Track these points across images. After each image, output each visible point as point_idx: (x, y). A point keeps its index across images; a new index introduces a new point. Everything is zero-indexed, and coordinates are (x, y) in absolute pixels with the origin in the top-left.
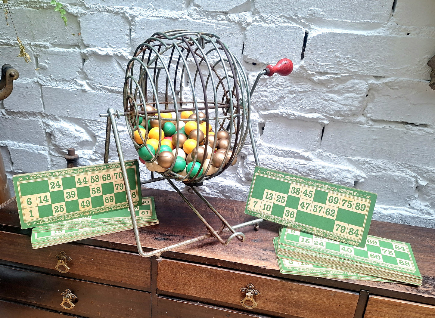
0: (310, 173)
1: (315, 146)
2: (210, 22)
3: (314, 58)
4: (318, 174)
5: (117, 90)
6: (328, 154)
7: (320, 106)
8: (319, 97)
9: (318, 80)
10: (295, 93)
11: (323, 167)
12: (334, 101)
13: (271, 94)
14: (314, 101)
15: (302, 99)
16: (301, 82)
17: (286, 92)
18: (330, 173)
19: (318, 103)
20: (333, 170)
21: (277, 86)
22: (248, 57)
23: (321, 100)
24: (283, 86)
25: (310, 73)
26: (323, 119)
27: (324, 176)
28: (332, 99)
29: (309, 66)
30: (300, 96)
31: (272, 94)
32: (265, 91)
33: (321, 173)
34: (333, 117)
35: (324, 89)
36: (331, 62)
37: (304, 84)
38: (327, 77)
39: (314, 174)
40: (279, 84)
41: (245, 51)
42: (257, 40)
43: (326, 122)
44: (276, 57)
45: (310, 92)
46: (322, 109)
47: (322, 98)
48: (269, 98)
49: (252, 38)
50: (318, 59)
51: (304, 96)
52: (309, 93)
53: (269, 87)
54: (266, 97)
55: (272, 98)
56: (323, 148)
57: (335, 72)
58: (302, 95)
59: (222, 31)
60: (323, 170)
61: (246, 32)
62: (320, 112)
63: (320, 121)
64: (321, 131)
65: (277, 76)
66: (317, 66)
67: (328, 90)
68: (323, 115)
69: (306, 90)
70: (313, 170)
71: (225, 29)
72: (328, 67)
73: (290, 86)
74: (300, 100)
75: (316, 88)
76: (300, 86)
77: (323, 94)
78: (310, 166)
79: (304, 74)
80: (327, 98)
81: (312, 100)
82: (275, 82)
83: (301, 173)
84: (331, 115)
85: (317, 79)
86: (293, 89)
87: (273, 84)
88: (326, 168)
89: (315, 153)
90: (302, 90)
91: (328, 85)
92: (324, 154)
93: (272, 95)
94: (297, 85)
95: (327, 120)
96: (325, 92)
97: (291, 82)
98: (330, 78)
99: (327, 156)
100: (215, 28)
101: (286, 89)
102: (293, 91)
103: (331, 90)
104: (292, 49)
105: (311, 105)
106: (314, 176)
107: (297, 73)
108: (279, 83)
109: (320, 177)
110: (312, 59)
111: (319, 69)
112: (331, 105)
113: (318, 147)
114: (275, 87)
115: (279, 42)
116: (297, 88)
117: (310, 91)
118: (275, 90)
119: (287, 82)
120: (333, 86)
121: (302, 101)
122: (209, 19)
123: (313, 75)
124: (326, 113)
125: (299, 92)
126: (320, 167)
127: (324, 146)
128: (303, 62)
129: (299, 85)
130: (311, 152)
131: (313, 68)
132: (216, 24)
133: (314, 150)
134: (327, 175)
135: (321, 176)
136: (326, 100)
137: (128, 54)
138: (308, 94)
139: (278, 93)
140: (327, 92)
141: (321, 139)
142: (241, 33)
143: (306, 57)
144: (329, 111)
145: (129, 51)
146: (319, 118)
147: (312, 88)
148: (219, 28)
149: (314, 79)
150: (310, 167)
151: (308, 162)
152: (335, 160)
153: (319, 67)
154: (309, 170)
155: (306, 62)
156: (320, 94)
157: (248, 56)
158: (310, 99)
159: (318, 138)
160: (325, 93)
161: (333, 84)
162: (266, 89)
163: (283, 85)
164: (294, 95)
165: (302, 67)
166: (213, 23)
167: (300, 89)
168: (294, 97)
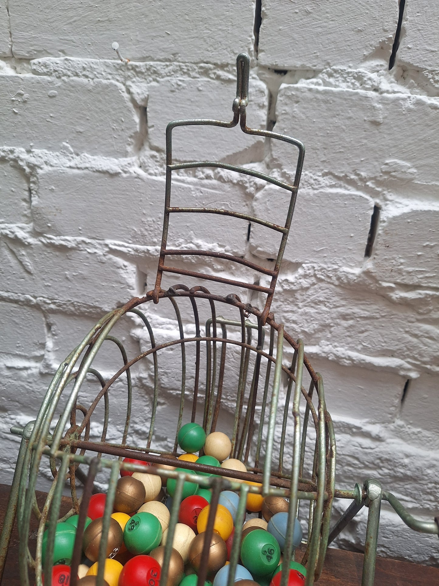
0: (381, 464)
1: (390, 414)
2: (183, 181)
3: (394, 258)
4: (396, 467)
5: (11, 298)
6: (416, 430)
7: (403, 345)
8: (401, 330)
9: (401, 298)
10: (352, 319)
11: (407, 456)
12: (431, 338)
13: (304, 317)
14: (391, 336)
15: (366, 331)
16: (364, 300)
17: (334, 315)
18: (421, 467)
19: (399, 340)
20: (425, 463)
21: (316, 303)
22: (259, 249)
23: (406, 336)
24: (328, 304)
25: (385, 284)
26: (409, 370)
27: (409, 473)
28: (426, 335)
29: (384, 272)
30: (363, 325)
31: (307, 318)
32: (292, 312)
33: (403, 466)
34: (428, 366)
35: (412, 315)
36: (427, 266)
37: (372, 304)
38: (420, 294)
39: (390, 467)
40: (320, 302)
41: (252, 238)
42: (277, 219)
43: (414, 375)
44: (314, 251)
45: (384, 319)
46: (406, 351)
47: (407, 332)
48: (300, 325)
49: (266, 213)
50: (402, 261)
51: (370, 325)
52: (380, 320)
53: (301, 305)
54: (294, 322)
55: (306, 325)
56: (407, 418)
57: (435, 285)
58: (367, 324)
59: (207, 198)
60: (406, 461)
61: (254, 203)
62: (403, 357)
63: (402, 373)
64: (403, 387)
65: (316, 286)
66: (400, 272)
67: (419, 317)
68: (408, 362)
69: (374, 314)
70: (388, 460)
71: (213, 195)
72: (421, 276)
73: (343, 306)
74: (362, 332)
75: (394, 312)
76: (362, 307)
77: (410, 324)
78: (381, 452)
79: (372, 286)
80: (417, 332)
81: (387, 334)
82: (312, 298)
83: (363, 463)
84: (425, 363)
85: (397, 296)
86: (349, 311)
87: (309, 300)
88: (412, 458)
89: (392, 426)
90: (367, 314)
91: (421, 309)
92: (407, 430)
93: (306, 320)
94: (356, 305)
95: (415, 371)
96: (413, 320)
97: (345, 299)
98: (426, 297)
99: (414, 433)
100: (193, 193)
101: (335, 310)
102: (348, 315)
103: (425, 317)
104: (346, 237)
105: (385, 342)
106: (390, 469)
107: (358, 284)
108: (321, 299)
109: (402, 473)
110: (390, 259)
111: (403, 279)
112: (425, 345)
113: (395, 416)
114: (313, 305)
115: (320, 224)
116: (356, 310)
117: (383, 317)
118: (312, 311)
119: (336, 299)
120: (430, 311)
121: (366, 334)
122: (181, 174)
123: (391, 289)
124: (416, 359)
125: (361, 317)
126: (401, 455)
127: (407, 416)
128: (369, 265)
129: (362, 304)
130: (383, 425)
131: (390, 277)
132: (194, 184)
133: (389, 422)
134: (415, 472)
135: (402, 471)
136: (416, 336)
137: (27, 235)
138: (380, 322)
139: (318, 317)
140: (418, 321)
141: (403, 400)
142: (244, 204)
143: (376, 254)
144: (421, 355)
145: (29, 230)
146: (401, 368)
147: (388, 312)
148: (202, 192)
149: (391, 297)
150: (381, 455)
151: (377, 443)
152: (428, 442)
153: (403, 275)
154: (380, 459)
155: (377, 265)
156: (404, 324)
157: (257, 246)
158: (384, 332)
159: (397, 401)
160: (413, 322)
161: (431, 308)
162: (295, 308)
163: (328, 302)
164: (351, 322)
165: (367, 273)
166: (188, 183)
167: (362, 312)
168: (351, 326)
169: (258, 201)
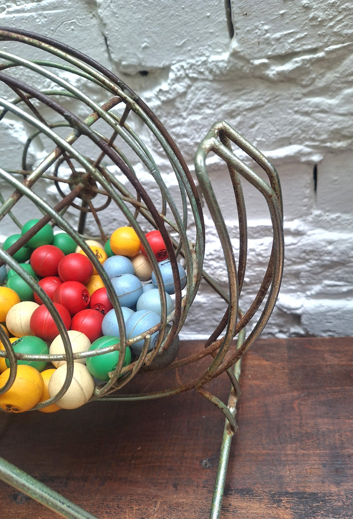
0: (307, 257)
1: (305, 206)
2: (23, 11)
3: (257, 27)
4: (321, 256)
6: (334, 216)
7: (296, 128)
8: (290, 111)
9: (279, 74)
10: (238, 114)
11: (330, 243)
12: (323, 111)
13: (192, 127)
14: (281, 122)
15: (256, 123)
16: (244, 89)
17: (220, 116)
18: (345, 251)
19: (291, 124)
20: (349, 245)
21: (199, 108)
22: (124, 63)
23: (296, 116)
24: (210, 106)
25: (257, 62)
26: (310, 154)
27: (335, 259)
28: (317, 109)
29: (251, 48)
30: (252, 118)
31: (195, 127)
32: (179, 125)
33: (328, 253)
34: (328, 144)
35: (297, 91)
36: (295, 26)
37: (252, 91)
38: (296, 62)
39: (316, 258)
40: (203, 105)
41: (112, 52)
42: (128, 21)
43: (316, 158)
44: (177, 47)
45: (269, 105)
46: (301, 134)
47: (296, 112)
48: (191, 137)
49: (114, 19)
50: (266, 27)
51: (258, 116)
52: (266, 106)
53: (184, 114)
54: (185, 136)
55: (197, 136)
56: (323, 206)
57: (309, 47)
58: (255, 116)
59: (52, 22)
60: (330, 248)
61: (100, 11)
62: (301, 141)
63: (304, 159)
64: (312, 175)
65: (193, 88)
66: (267, 42)
67: (305, 91)
68: (307, 146)
69: (259, 102)
70: (312, 252)
71: (57, 16)
72: (292, 40)
73: (226, 102)
74: (253, 126)
75: (277, 93)
76: (244, 97)
77: (297, 102)
78: (304, 245)
79: (245, 68)
80: (307, 109)
81: (277, 121)
82: (193, 103)
83: (290, 260)
84: (324, 141)
85: (274, 72)
86: (233, 107)
87: (190, 107)
88: (335, 244)
89: (310, 218)
90: (250, 104)
91: (303, 80)
92: (325, 218)
93: (195, 130)
94: (238, 97)
95: (316, 153)
96: (299, 96)
97: (224, 94)
98: (304, 64)
99: (333, 220)
100: (38, 20)
101: (219, 110)
102: (233, 111)
103: (311, 88)
104: (203, 18)
105: (278, 130)
106: (316, 260)
107: (230, 71)
108: (202, 101)
109: (328, 260)
110: (252, 30)
111: (274, 50)
112: (319, 121)
113: (311, 207)
114: (196, 111)
115: (172, 12)
116: (239, 103)
117: (268, 102)
118: (197, 118)
119: (216, 96)
120: (314, 80)
121: (257, 127)
122: (18, 3)
123: (265, 66)
124: (313, 140)
125: (246, 110)
126: (323, 243)
127: (323, 204)
128: (235, 44)
129: (244, 94)
130: (301, 219)
131: (259, 51)
132: (35, 10)
133: (307, 214)
134: (340, 256)
135: (328, 258)
136: (306, 114)
138: (266, 109)
139: (205, 122)
140: (305, 95)
141: (315, 189)
142: (91, 15)
143: (238, 29)
144: (317, 134)
146: (300, 154)
147: (271, 95)
148: (46, 17)
149: (268, 75)
150: (304, 248)
151: (299, 238)
152: (349, 225)
153: (272, 45)
154: (304, 252)
155: (241, 42)
156: (291, 104)
157: (120, 61)
158: (273, 119)
159: (308, 191)
160: (299, 99)
161: (314, 76)
162: (181, 120)
163: (210, 103)
164: (239, 119)
165: (235, 54)
166: (29, 11)
167: (246, 103)
168: (240, 123)
169: (101, 7)
